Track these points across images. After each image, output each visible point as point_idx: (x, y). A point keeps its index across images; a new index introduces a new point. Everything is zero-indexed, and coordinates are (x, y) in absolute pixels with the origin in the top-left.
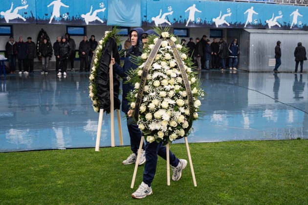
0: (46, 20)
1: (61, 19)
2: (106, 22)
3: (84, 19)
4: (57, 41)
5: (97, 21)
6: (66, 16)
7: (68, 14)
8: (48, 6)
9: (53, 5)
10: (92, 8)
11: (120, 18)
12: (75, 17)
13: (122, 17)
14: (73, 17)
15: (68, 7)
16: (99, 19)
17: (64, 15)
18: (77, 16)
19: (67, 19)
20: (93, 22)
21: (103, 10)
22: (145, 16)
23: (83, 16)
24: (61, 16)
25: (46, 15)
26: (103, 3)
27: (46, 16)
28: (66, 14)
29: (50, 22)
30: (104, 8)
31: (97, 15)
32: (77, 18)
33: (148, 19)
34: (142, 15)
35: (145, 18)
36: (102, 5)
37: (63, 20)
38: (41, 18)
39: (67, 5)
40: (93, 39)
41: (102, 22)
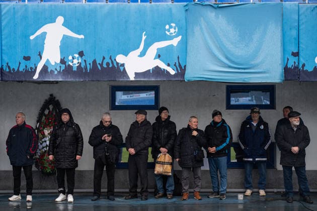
0: (27, 71)
1: (63, 67)
2: (182, 71)
3: (123, 65)
4: (101, 122)
5: (157, 70)
6: (76, 61)
7: (81, 54)
8: (32, 37)
9: (44, 34)
10: (144, 38)
11: (221, 62)
12: (99, 61)
13: (227, 58)
14: (94, 62)
15: (82, 37)
16: (163, 66)
17: (70, 58)
18: (104, 58)
19: (79, 67)
20: (146, 74)
21: (175, 42)
22: (296, 54)
23: (120, 59)
24: (63, 61)
25: (27, 58)
26: (173, 25)
27: (27, 63)
28: (77, 56)
29: (36, 77)
30: (177, 36)
31: (159, 56)
32: (105, 66)
33: (302, 61)
34: (284, 50)
35: (295, 59)
36: (172, 31)
37: (68, 69)
38: (14, 66)
39: (78, 33)
40: (164, 116)
41: (173, 72)
